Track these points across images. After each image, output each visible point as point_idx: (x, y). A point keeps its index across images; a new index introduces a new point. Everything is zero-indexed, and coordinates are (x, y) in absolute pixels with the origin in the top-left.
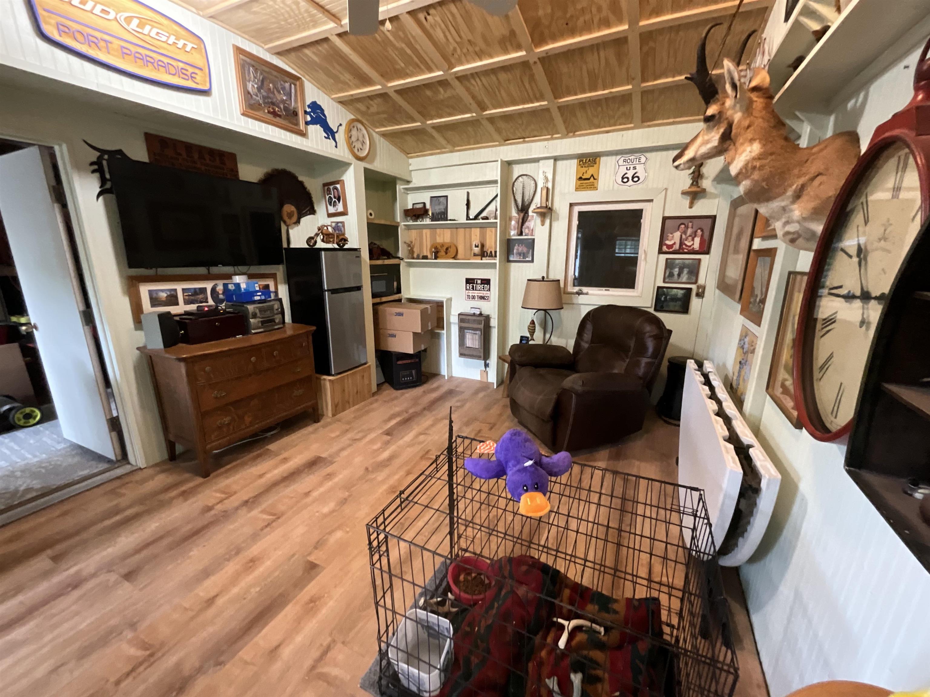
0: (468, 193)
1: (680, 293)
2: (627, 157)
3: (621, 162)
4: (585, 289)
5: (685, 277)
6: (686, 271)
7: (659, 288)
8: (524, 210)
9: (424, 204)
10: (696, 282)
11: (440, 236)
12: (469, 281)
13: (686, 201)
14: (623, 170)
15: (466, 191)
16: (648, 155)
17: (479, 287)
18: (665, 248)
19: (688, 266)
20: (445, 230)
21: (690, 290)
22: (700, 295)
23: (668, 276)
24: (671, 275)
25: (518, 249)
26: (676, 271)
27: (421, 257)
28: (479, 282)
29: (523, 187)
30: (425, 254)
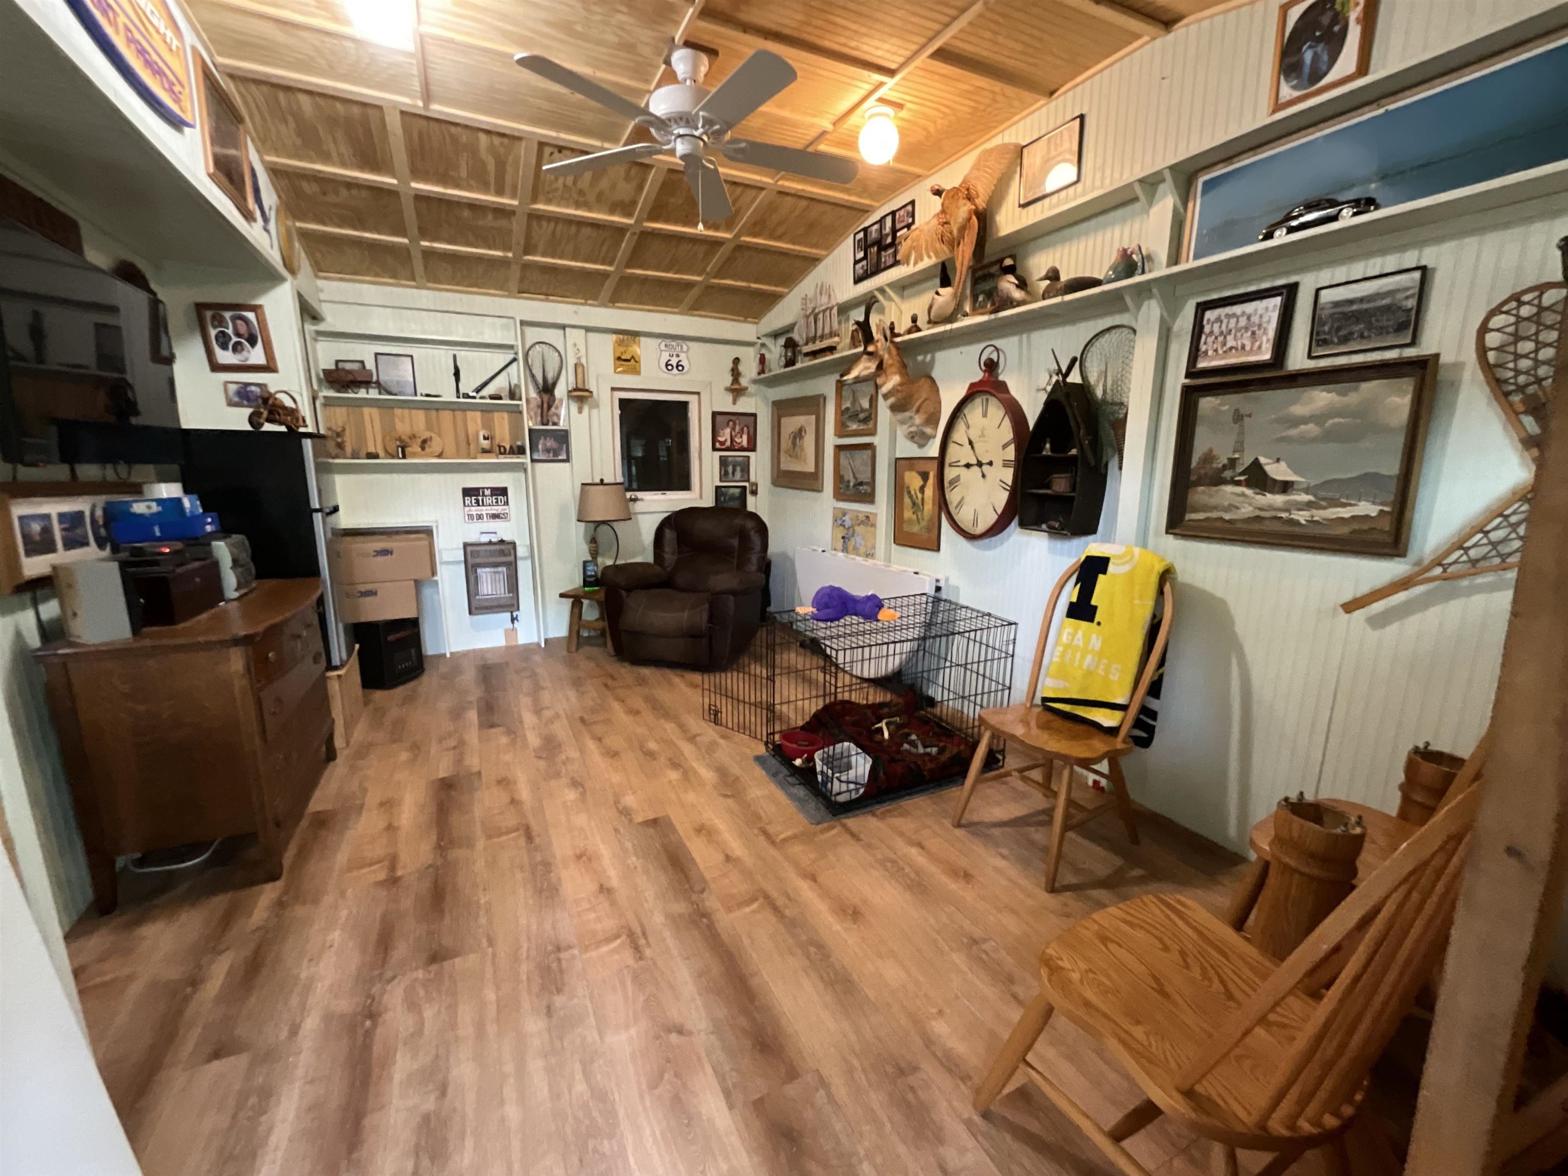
0: (455, 357)
1: (737, 491)
2: (668, 342)
3: (663, 347)
4: (640, 495)
5: (738, 475)
6: (738, 469)
7: (717, 488)
8: (547, 389)
9: (362, 362)
10: (748, 480)
11: (402, 420)
12: (468, 492)
13: (729, 397)
14: (665, 357)
15: (451, 353)
16: (691, 344)
17: (488, 500)
18: (718, 445)
19: (739, 464)
20: (414, 412)
21: (745, 487)
22: (754, 493)
23: (724, 476)
24: (726, 473)
25: (545, 445)
26: (730, 469)
27: (363, 453)
28: (488, 492)
29: (543, 361)
30: (372, 449)
